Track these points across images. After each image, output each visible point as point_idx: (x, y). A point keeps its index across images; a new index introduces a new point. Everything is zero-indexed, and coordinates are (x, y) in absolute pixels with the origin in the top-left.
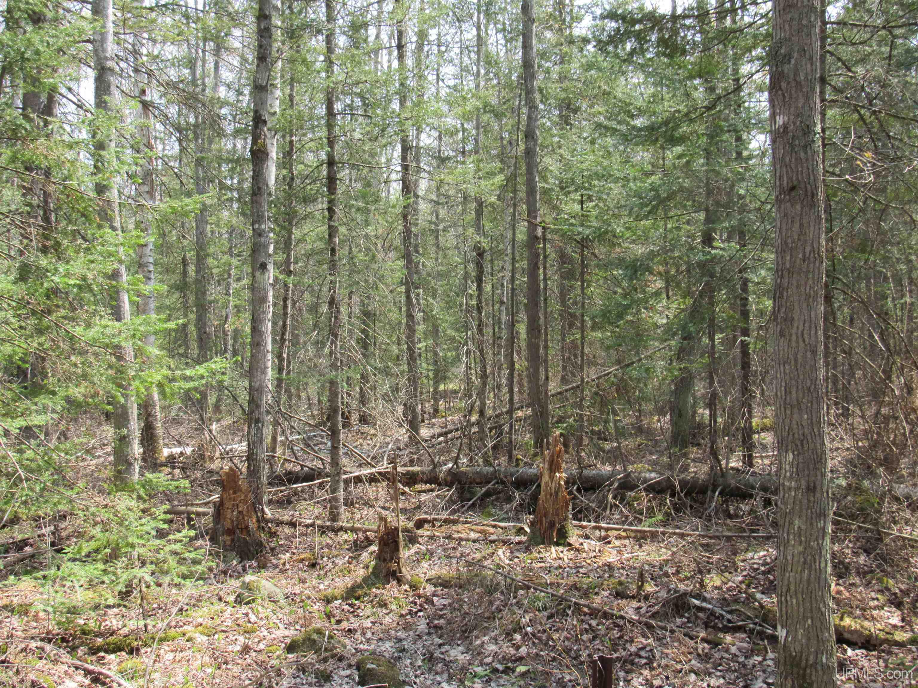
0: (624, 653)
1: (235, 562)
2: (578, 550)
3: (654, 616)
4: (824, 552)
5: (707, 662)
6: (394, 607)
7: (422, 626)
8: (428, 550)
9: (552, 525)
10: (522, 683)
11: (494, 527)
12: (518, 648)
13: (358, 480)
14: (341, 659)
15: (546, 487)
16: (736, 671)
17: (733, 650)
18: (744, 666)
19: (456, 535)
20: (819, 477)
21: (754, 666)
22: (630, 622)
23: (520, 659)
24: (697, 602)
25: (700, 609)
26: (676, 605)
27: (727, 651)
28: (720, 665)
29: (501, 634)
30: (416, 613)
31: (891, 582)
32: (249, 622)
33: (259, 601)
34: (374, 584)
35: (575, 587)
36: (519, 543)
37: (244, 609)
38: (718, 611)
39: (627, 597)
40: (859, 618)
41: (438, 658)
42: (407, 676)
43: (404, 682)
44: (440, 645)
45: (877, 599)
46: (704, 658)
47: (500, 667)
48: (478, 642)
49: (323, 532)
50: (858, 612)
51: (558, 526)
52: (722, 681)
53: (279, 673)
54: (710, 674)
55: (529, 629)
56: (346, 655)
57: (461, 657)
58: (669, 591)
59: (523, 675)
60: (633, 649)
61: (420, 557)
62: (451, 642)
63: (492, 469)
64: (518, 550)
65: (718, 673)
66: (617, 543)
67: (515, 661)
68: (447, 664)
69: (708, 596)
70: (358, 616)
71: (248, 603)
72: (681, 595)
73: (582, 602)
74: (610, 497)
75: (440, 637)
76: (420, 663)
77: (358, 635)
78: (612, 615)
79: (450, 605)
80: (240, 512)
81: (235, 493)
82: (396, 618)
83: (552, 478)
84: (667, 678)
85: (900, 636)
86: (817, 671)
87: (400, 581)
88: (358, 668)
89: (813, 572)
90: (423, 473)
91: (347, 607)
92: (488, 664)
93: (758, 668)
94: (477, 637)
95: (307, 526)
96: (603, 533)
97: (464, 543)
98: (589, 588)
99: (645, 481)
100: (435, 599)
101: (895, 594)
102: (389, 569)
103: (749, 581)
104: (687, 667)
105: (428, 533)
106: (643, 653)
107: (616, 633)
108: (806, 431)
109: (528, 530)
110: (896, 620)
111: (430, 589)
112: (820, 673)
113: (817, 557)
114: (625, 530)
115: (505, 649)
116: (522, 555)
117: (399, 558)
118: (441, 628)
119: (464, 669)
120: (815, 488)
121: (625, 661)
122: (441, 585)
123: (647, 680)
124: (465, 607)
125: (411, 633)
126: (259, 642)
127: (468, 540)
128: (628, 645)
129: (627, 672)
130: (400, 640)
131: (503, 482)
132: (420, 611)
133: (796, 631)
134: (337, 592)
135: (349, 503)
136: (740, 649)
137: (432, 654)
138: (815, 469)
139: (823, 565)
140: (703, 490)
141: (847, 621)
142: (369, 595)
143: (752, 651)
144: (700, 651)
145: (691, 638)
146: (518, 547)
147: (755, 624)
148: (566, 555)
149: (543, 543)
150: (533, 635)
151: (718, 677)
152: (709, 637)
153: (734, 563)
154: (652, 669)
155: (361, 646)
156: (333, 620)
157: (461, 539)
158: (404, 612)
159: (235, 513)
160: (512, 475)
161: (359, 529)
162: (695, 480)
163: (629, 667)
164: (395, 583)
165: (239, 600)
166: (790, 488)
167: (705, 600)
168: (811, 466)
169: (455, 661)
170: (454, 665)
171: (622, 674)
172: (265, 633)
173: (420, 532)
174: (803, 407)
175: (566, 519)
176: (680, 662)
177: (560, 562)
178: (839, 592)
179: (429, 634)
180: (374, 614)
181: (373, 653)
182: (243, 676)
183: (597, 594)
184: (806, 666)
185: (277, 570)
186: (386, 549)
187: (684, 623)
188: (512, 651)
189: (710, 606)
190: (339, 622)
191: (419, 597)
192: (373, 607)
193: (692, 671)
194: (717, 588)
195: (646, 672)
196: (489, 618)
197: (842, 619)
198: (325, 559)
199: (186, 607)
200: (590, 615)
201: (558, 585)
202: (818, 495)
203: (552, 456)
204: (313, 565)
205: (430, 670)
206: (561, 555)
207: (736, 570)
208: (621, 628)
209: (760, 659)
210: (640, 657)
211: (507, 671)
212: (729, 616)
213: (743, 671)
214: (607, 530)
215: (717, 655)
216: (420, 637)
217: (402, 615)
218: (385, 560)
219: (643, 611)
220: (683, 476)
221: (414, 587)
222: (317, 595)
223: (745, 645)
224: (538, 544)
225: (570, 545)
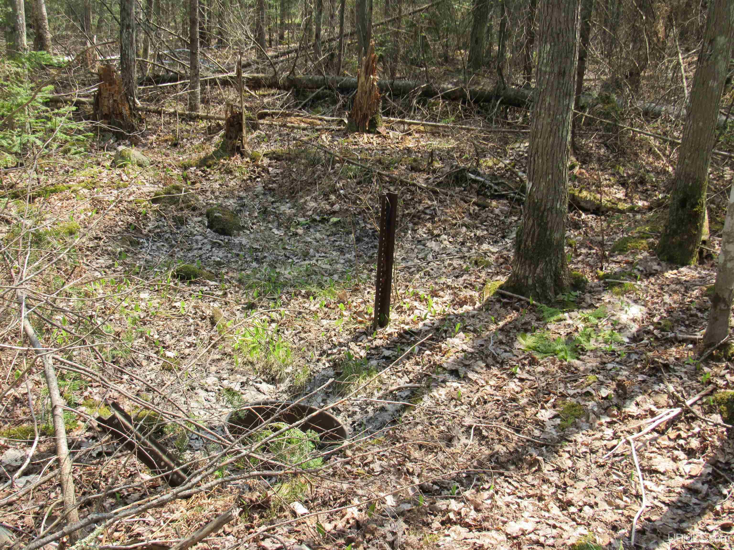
0: (413, 211)
1: (112, 141)
2: (385, 137)
3: (439, 185)
4: (566, 124)
5: (476, 219)
6: (237, 174)
7: (259, 188)
8: (266, 134)
9: (365, 117)
10: (334, 229)
11: (321, 120)
12: (332, 205)
13: (213, 82)
14: (194, 209)
15: (362, 86)
16: (497, 226)
17: (497, 211)
18: (504, 223)
19: (289, 125)
20: (569, 64)
21: (511, 223)
22: (420, 188)
23: (334, 213)
24: (473, 176)
25: (475, 181)
26: (456, 177)
27: (492, 212)
28: (486, 221)
29: (320, 195)
30: (255, 179)
31: (622, 169)
32: (122, 180)
33: (130, 166)
34: (221, 157)
35: (380, 161)
36: (339, 130)
37: (118, 171)
38: (488, 183)
39: (420, 171)
40: (593, 191)
41: (270, 212)
42: (245, 223)
43: (243, 227)
44: (273, 203)
45: (609, 180)
46: (474, 216)
47: (318, 218)
48: (302, 201)
49: (183, 119)
50: (594, 188)
51: (370, 118)
52: (485, 232)
53: (146, 217)
54: (477, 228)
55: (342, 191)
56: (198, 206)
57: (288, 211)
58: (452, 167)
59: (335, 224)
60: (421, 208)
61: (260, 140)
62: (281, 200)
63: (321, 77)
64: (338, 136)
65: (484, 227)
66: (417, 135)
67: (330, 214)
68: (277, 216)
69: (482, 172)
70: (209, 179)
71: (120, 167)
72: (461, 171)
73: (384, 172)
74: (415, 102)
75: (273, 197)
76: (256, 214)
77: (208, 194)
78: (407, 183)
79: (282, 173)
80: (115, 101)
81: (110, 85)
82: (239, 182)
83: (367, 79)
84: (445, 229)
85: (621, 206)
86: (552, 214)
87: (243, 155)
88: (208, 216)
89: (556, 139)
90: (266, 79)
91: (200, 173)
92: (308, 216)
93: (514, 224)
94: (301, 197)
95: (170, 114)
96: (406, 128)
97: (295, 131)
98: (390, 163)
99: (443, 90)
100: (270, 169)
101: (623, 177)
102: (234, 145)
103: (516, 162)
104: (460, 222)
105: (268, 122)
106: (428, 211)
107: (408, 196)
108: (562, 26)
109: (346, 121)
110: (621, 195)
111: (266, 161)
112: (555, 215)
113: (561, 128)
114: (423, 125)
115: (322, 205)
116: (341, 140)
117: (242, 137)
118: (274, 190)
119: (290, 219)
120: (564, 72)
121: (414, 216)
122: (275, 158)
123: (429, 230)
124: (294, 175)
125: (250, 193)
126: (130, 195)
127: (298, 128)
128: (417, 205)
129: (415, 224)
130: (241, 198)
131: (330, 88)
132: (258, 177)
133: (540, 183)
134: (192, 162)
135: (205, 101)
136: (502, 211)
137: (266, 209)
138: (567, 57)
139: (565, 133)
140: (488, 99)
141: (585, 193)
142: (218, 164)
143: (511, 213)
144: (471, 211)
145: (466, 202)
146: (337, 133)
147: (515, 193)
148: (375, 140)
149: (358, 131)
150: (345, 196)
151: (483, 230)
152: (480, 202)
153: (505, 150)
154: (433, 223)
155: (211, 201)
156: (189, 182)
157: (293, 127)
158: (245, 178)
159: (111, 101)
160: (338, 83)
161: (212, 118)
162: (483, 92)
163: (417, 220)
164: (239, 156)
165: (114, 165)
166: (545, 72)
167: (478, 174)
168: (564, 55)
169: (284, 213)
170: (283, 217)
171: (411, 225)
172: (135, 189)
173: (261, 121)
174: (562, 6)
175: (376, 112)
176: (456, 218)
177: (370, 145)
178: (581, 174)
179: (264, 194)
180: (222, 178)
181: (221, 205)
182: (117, 219)
183: (396, 168)
184: (545, 210)
185: (146, 148)
186: (232, 129)
187: (461, 191)
188: (328, 207)
189: (482, 179)
190: (193, 183)
191: (258, 167)
192: (221, 173)
193: (464, 225)
194: (489, 167)
195: (429, 225)
196: (311, 183)
197: (580, 192)
198: (185, 140)
199: (71, 170)
200: (390, 183)
201: (367, 160)
202: (566, 78)
203: (368, 62)
204: (175, 145)
205: (264, 220)
206: (372, 140)
207: (505, 156)
208: (413, 193)
209: (516, 218)
210: (426, 214)
211: (323, 221)
212: (496, 187)
213: (502, 226)
214: (410, 124)
215: (484, 215)
216: (257, 196)
217: (244, 180)
218: (231, 138)
219: (431, 181)
220: (473, 87)
221: (254, 159)
222: (177, 164)
223: (506, 208)
224: (353, 132)
225: (379, 133)
